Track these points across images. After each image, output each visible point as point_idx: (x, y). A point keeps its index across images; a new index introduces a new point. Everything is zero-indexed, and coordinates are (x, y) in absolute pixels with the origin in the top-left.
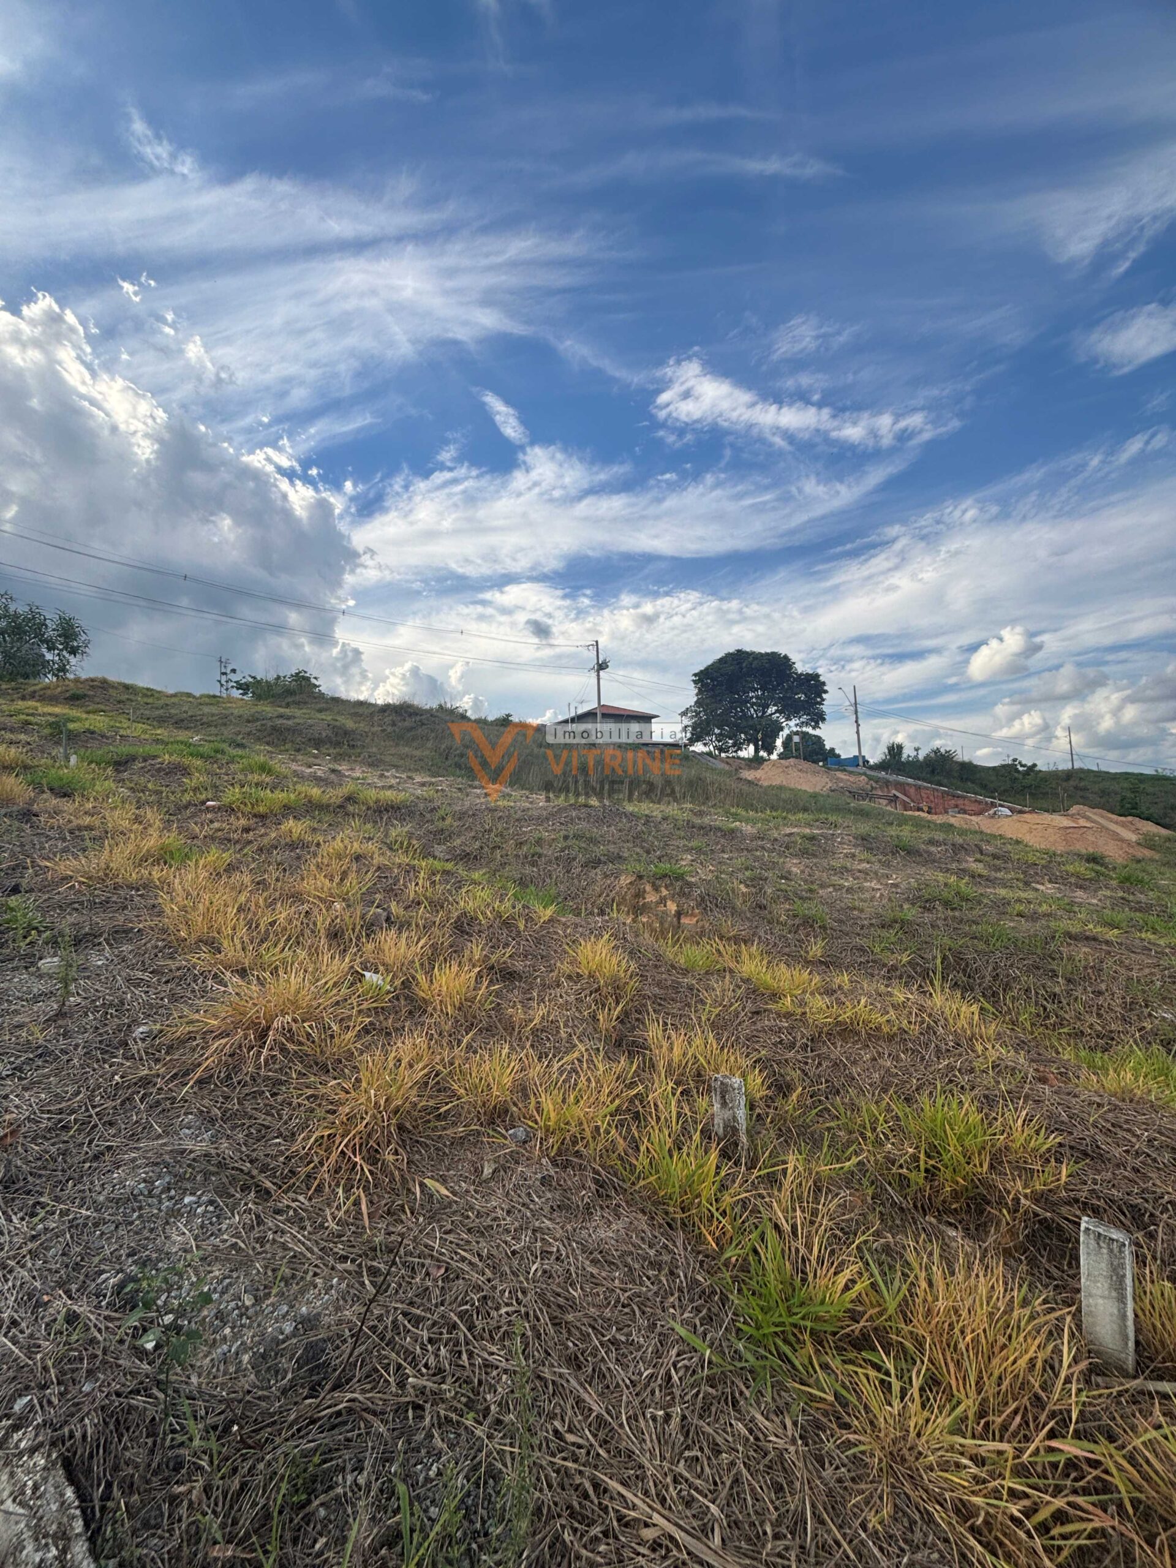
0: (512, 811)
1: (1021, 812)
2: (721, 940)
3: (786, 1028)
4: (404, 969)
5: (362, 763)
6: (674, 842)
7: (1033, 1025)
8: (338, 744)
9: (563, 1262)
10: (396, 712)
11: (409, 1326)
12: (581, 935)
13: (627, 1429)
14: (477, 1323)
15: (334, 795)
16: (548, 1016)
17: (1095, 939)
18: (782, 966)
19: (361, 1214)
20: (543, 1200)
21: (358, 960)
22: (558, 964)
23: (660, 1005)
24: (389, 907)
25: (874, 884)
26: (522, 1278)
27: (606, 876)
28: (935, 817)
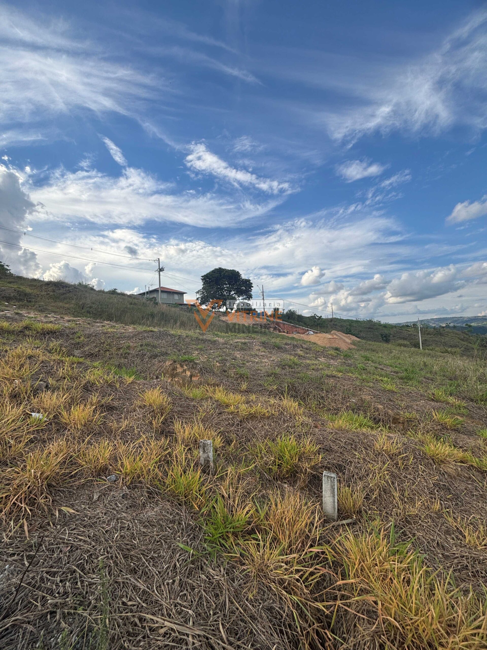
0: (115, 334)
1: (317, 333)
2: (208, 385)
3: (231, 418)
4: (55, 410)
5: (36, 309)
6: (191, 346)
7: (316, 408)
8: (20, 300)
9: (130, 530)
10: (55, 285)
11: (50, 577)
12: (147, 388)
13: (156, 591)
14: (86, 567)
15: (17, 326)
16: (129, 424)
17: (335, 377)
18: (231, 394)
19: (24, 531)
20: (123, 505)
21: (28, 407)
22: (135, 402)
23: (181, 414)
24: (48, 380)
25: (266, 360)
26: (110, 542)
27: (160, 362)
28: (289, 335)
